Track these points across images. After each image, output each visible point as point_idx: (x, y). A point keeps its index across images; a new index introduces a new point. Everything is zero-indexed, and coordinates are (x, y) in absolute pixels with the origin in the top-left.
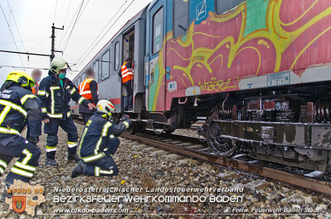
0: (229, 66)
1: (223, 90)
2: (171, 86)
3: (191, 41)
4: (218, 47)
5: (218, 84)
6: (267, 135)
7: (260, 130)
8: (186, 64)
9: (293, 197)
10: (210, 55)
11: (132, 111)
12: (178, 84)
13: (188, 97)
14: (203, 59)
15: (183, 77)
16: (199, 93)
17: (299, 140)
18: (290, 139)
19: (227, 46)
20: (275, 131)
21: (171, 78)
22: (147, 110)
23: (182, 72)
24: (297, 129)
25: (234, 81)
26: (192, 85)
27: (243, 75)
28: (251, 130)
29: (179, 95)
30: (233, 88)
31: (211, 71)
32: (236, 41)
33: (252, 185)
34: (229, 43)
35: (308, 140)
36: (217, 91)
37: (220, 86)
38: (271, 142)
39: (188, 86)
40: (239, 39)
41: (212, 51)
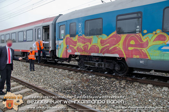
0: (88, 49)
1: (87, 55)
2: (69, 51)
3: (77, 40)
4: (86, 44)
5: (85, 53)
6: (97, 65)
7: (95, 64)
8: (75, 46)
9: (102, 78)
10: (83, 46)
11: (49, 56)
12: (72, 51)
13: (76, 55)
14: (81, 46)
15: (74, 49)
16: (80, 54)
17: (103, 66)
18: (101, 66)
19: (88, 45)
20: (98, 64)
21: (69, 48)
22: (57, 56)
23: (73, 48)
24: (103, 64)
25: (90, 53)
26: (77, 52)
27: (92, 52)
28: (93, 64)
29: (72, 54)
30: (89, 55)
31: (83, 50)
32: (90, 44)
33: (93, 76)
34: (89, 44)
35: (105, 66)
36: (85, 55)
37: (86, 54)
38: (98, 67)
39: (75, 52)
40: (91, 44)
41: (84, 45)
